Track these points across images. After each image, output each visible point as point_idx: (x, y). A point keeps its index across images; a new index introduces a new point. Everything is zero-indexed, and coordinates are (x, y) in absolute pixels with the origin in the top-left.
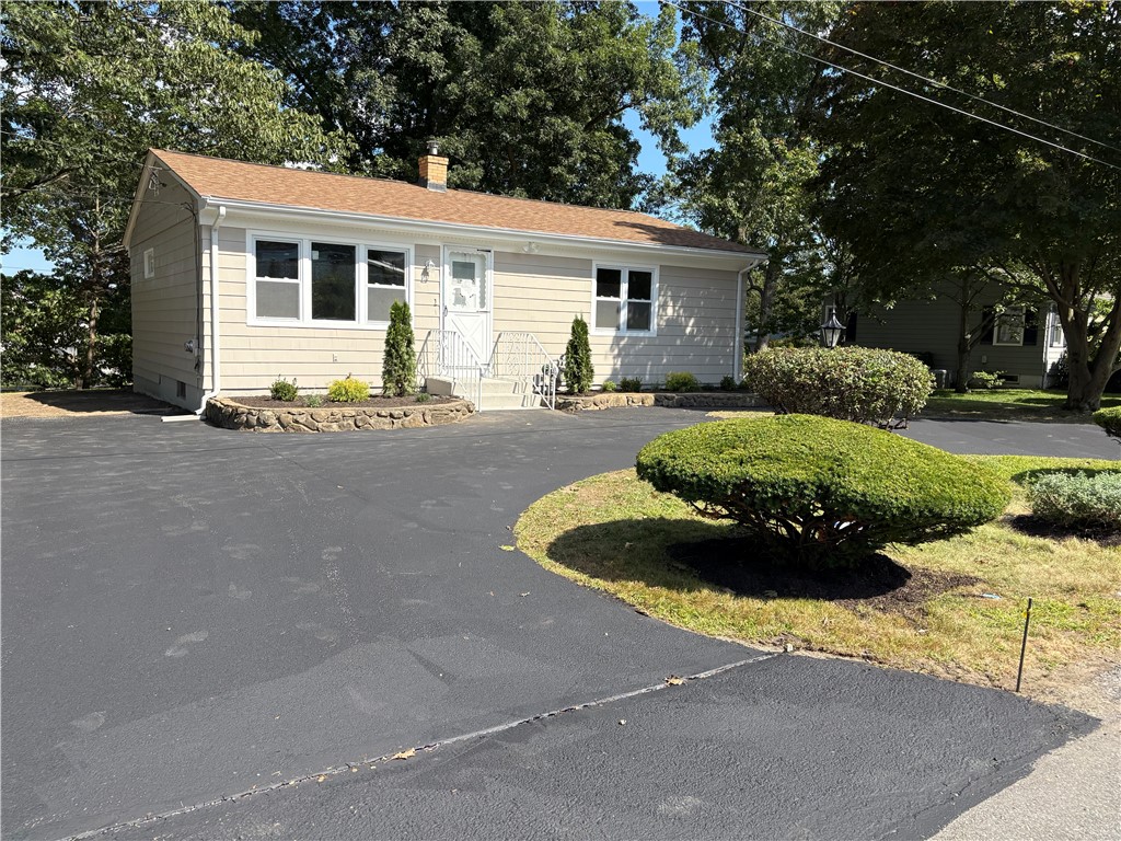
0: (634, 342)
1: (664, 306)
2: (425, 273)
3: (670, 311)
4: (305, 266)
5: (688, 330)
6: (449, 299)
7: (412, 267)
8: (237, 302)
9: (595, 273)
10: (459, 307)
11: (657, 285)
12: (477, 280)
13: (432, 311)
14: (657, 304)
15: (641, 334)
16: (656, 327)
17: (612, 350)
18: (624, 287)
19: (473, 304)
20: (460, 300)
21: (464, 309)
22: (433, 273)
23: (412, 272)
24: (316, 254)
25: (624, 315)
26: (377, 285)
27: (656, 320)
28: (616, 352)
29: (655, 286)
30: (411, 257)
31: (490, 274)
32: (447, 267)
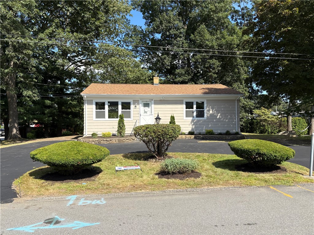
0: (198, 121)
1: (209, 111)
2: (135, 107)
3: (211, 112)
4: (106, 107)
5: (218, 117)
6: (142, 112)
7: (132, 105)
8: (91, 116)
10: (145, 114)
11: (206, 105)
12: (150, 107)
13: (137, 115)
14: (206, 110)
15: (201, 119)
16: (206, 116)
17: (191, 123)
18: (195, 106)
19: (149, 113)
20: (145, 112)
21: (147, 114)
22: (138, 106)
23: (132, 106)
24: (109, 104)
25: (195, 114)
26: (124, 110)
28: (193, 124)
30: (132, 103)
31: (153, 105)
32: (141, 105)
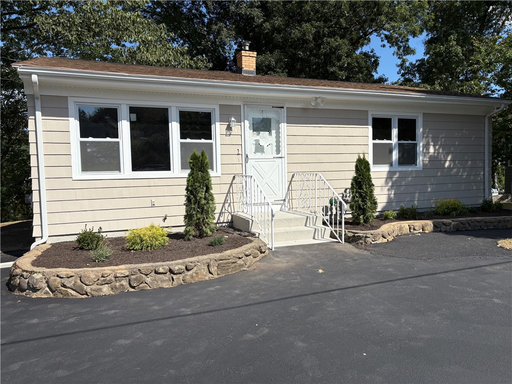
0: (403, 175)
1: (426, 146)
2: (229, 128)
3: (432, 150)
4: (124, 127)
5: (447, 164)
6: (250, 149)
7: (218, 124)
8: (62, 160)
9: (370, 121)
10: (259, 155)
11: (421, 130)
12: (273, 132)
13: (236, 159)
14: (421, 144)
15: (410, 168)
16: (421, 163)
17: (387, 183)
18: (395, 132)
19: (270, 152)
20: (259, 148)
21: (263, 156)
22: (236, 129)
23: (218, 128)
24: (134, 117)
25: (395, 155)
26: (188, 140)
27: (421, 158)
28: (390, 184)
29: (420, 130)
30: (216, 115)
31: (284, 126)
32: (247, 122)
